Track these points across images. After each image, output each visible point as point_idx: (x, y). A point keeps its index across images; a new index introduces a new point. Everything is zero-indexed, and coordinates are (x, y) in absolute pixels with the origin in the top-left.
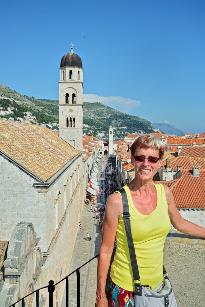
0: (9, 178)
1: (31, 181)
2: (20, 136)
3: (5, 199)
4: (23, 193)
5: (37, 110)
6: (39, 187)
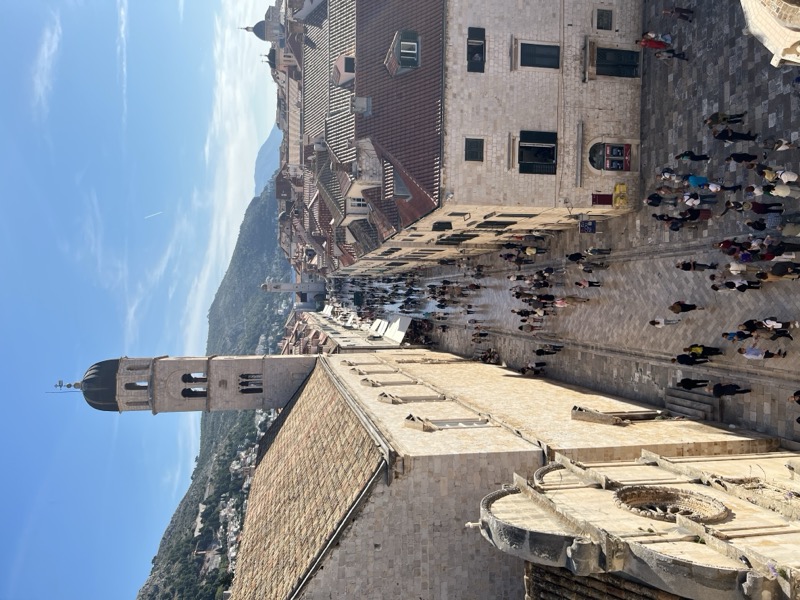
0: (376, 546)
1: (382, 493)
2: (279, 511)
4: (411, 509)
5: (225, 448)
6: (396, 473)
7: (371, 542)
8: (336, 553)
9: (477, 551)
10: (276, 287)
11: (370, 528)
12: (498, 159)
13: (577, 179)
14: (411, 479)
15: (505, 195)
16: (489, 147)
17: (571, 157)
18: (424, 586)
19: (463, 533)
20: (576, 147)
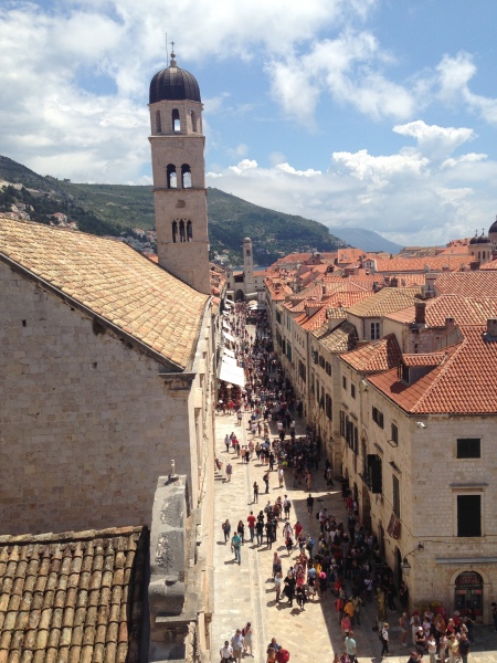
0: (95, 364)
1: (150, 369)
3: (88, 415)
4: (132, 400)
6: (171, 382)
7: (99, 359)
8: (88, 324)
9: (88, 472)
10: (248, 252)
11: (114, 357)
12: (461, 474)
13: (444, 558)
14: (165, 397)
15: (424, 483)
16: (473, 464)
17: (466, 552)
18: (52, 417)
19: (107, 456)
20: (477, 556)
